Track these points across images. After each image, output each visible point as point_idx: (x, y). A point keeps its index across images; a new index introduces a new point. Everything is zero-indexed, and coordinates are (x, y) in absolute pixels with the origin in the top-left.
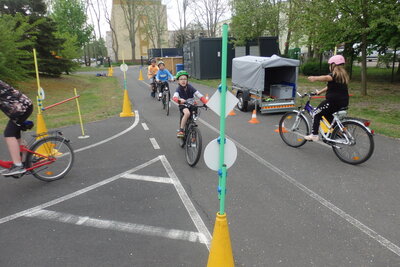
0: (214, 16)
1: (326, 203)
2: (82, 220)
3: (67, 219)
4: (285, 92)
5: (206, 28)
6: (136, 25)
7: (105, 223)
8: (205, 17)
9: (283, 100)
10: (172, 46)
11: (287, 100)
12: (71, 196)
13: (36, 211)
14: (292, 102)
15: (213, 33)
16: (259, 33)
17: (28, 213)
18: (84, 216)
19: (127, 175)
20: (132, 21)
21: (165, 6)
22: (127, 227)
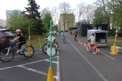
0: (89, 18)
1: (100, 74)
2: (30, 69)
3: (26, 68)
4: (103, 41)
5: (87, 22)
6: (66, 21)
7: (35, 71)
8: (87, 18)
9: (102, 43)
10: (76, 27)
11: (103, 43)
12: (30, 63)
13: (21, 66)
14: (105, 44)
15: (89, 23)
16: (100, 23)
17: (19, 66)
18: (30, 68)
19: (46, 60)
20: (65, 20)
21: (75, 16)
22: (39, 72)
